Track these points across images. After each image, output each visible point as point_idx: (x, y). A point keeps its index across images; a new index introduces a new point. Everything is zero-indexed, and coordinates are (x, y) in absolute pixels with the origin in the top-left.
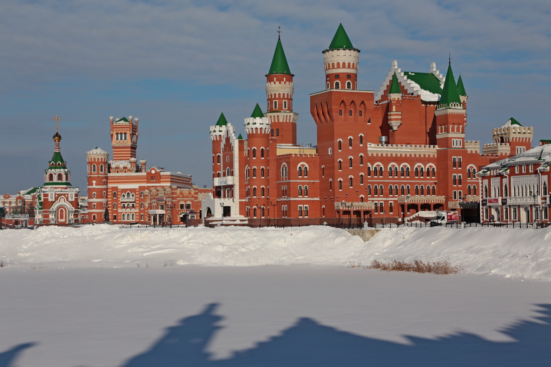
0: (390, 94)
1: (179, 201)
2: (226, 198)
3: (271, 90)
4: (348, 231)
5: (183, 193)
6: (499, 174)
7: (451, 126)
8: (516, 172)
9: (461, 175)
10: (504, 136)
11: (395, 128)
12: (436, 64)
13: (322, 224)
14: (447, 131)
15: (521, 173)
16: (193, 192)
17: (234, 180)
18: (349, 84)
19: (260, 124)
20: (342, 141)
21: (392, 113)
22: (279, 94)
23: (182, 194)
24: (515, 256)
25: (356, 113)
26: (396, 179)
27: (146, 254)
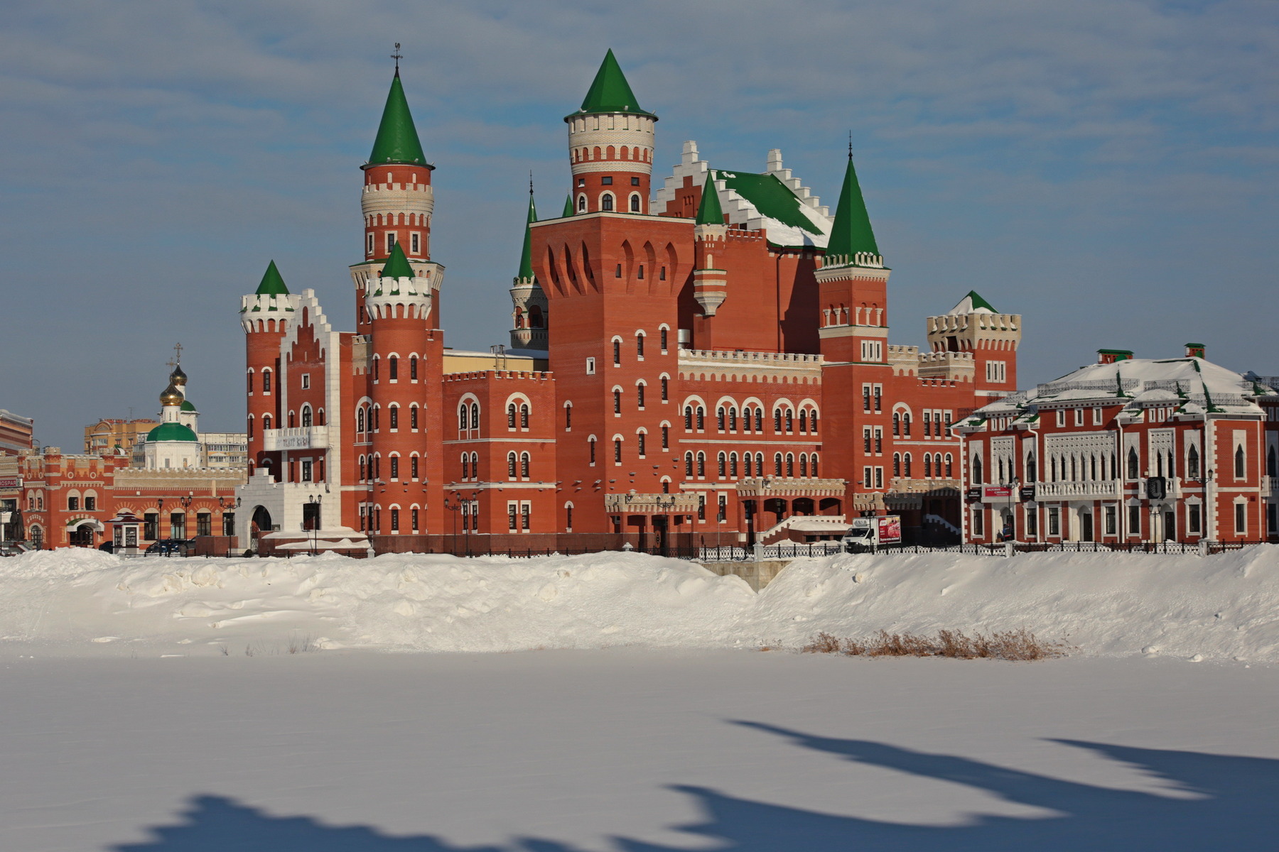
0: (699, 226)
1: (67, 489)
2: (298, 481)
3: (378, 205)
4: (702, 565)
5: (76, 466)
6: (1012, 429)
7: (858, 309)
8: (1059, 425)
9: (880, 427)
10: (959, 337)
11: (711, 310)
12: (781, 152)
13: (620, 548)
14: (849, 320)
15: (1070, 427)
16: (101, 466)
17: (326, 436)
18: (635, 199)
19: (410, 294)
20: (621, 341)
21: (704, 272)
22: (401, 216)
23: (73, 471)
24: (1183, 616)
25: (655, 274)
26: (733, 438)
27: (222, 624)
